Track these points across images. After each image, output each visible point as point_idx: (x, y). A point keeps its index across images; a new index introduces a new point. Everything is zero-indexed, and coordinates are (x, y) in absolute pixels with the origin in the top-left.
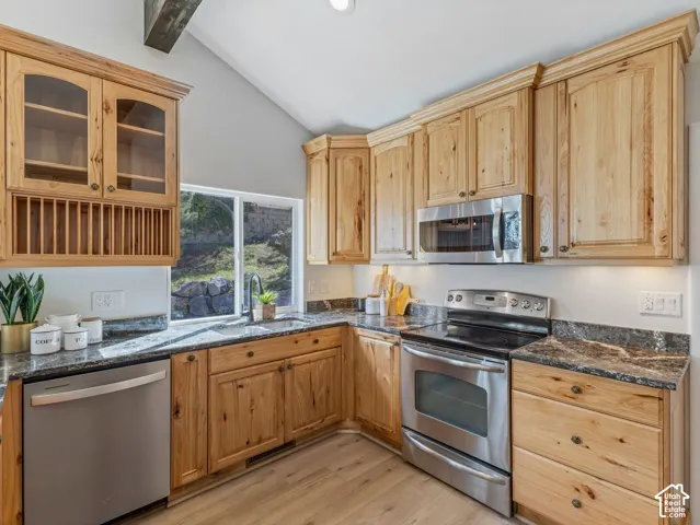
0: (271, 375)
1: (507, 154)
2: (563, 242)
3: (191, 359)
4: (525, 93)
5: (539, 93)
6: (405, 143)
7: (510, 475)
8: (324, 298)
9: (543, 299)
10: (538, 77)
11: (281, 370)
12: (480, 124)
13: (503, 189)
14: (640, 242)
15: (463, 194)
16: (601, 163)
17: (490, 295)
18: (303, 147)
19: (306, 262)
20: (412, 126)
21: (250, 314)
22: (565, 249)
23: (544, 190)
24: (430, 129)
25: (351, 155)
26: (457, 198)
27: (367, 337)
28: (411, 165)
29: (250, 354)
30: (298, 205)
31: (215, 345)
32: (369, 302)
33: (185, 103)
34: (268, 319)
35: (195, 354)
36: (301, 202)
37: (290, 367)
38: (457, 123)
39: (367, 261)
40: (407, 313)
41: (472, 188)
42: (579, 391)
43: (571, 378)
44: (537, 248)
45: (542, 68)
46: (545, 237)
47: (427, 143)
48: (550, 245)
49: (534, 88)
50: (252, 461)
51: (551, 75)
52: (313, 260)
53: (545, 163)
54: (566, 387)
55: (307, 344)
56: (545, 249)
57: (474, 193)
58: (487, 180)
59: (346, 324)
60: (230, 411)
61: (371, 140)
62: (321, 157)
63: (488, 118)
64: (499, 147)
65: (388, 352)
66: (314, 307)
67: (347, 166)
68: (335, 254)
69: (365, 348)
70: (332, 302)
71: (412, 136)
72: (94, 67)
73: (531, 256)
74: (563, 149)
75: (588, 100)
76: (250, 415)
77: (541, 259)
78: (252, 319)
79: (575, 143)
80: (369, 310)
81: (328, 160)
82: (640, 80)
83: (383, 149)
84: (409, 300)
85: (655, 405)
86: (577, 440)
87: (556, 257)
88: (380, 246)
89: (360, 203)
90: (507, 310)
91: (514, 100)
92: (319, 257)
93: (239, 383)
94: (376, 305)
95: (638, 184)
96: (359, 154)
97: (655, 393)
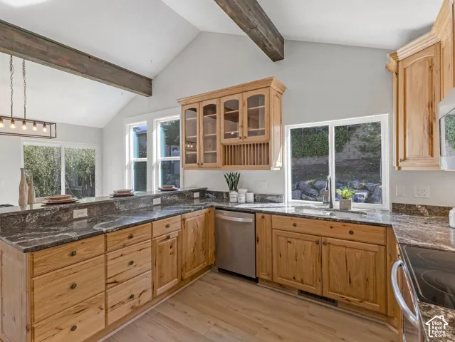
0: (310, 243)
3: (263, 217)
11: (317, 243)
18: (387, 68)
25: (421, 59)
29: (294, 225)
34: (345, 209)
35: (265, 215)
36: (387, 115)
37: (325, 244)
39: (438, 166)
50: (302, 292)
55: (343, 232)
60: (283, 254)
67: (416, 71)
70: (430, 208)
76: (295, 262)
78: (331, 207)
93: (289, 239)
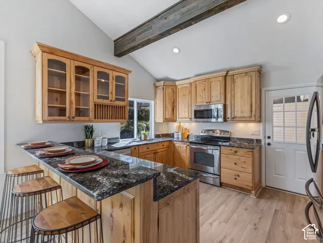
1: (219, 93)
2: (233, 116)
3: (135, 148)
4: (223, 77)
5: (227, 77)
6: (188, 85)
7: (220, 176)
8: (160, 133)
9: (228, 132)
10: (227, 74)
11: (155, 153)
12: (212, 84)
13: (218, 102)
14: (250, 117)
15: (207, 103)
16: (242, 97)
17: (213, 131)
18: (154, 84)
19: (155, 121)
20: (191, 81)
21: (141, 138)
22: (233, 118)
23: (228, 103)
24: (197, 83)
25: (170, 88)
26: (205, 104)
27: (177, 144)
28: (190, 92)
29: (148, 148)
30: (152, 103)
31: (140, 145)
32: (175, 134)
33: (130, 75)
34: (146, 140)
36: (153, 102)
37: (157, 153)
38: (205, 82)
39: (176, 121)
40: (188, 137)
41: (209, 101)
42: (236, 152)
43: (234, 149)
44: (227, 118)
45: (228, 72)
46: (229, 115)
47: (196, 87)
48: (230, 117)
49: (226, 76)
51: (230, 73)
52: (157, 121)
53: (228, 96)
54: (233, 151)
55: (161, 146)
56: (229, 118)
57: (210, 102)
58: (213, 99)
59: (171, 141)
61: (177, 83)
62: (161, 87)
63: (214, 83)
64: (217, 91)
65: (185, 148)
66: (157, 136)
67: (169, 90)
68: (166, 119)
69: (177, 147)
70: (162, 135)
71: (191, 83)
72: (112, 68)
73: (225, 120)
74: (233, 93)
75: (238, 81)
77: (227, 121)
78: (141, 140)
79: (236, 91)
80: (175, 136)
81: (163, 89)
82: (250, 78)
83: (181, 86)
84: (188, 133)
85: (251, 153)
86: (235, 164)
87: (231, 120)
88: (180, 117)
89: (173, 103)
90: (218, 135)
91: (221, 79)
92: (160, 119)
93: (145, 156)
94: (178, 135)
95: (249, 103)
96: (173, 87)
97: (251, 150)
